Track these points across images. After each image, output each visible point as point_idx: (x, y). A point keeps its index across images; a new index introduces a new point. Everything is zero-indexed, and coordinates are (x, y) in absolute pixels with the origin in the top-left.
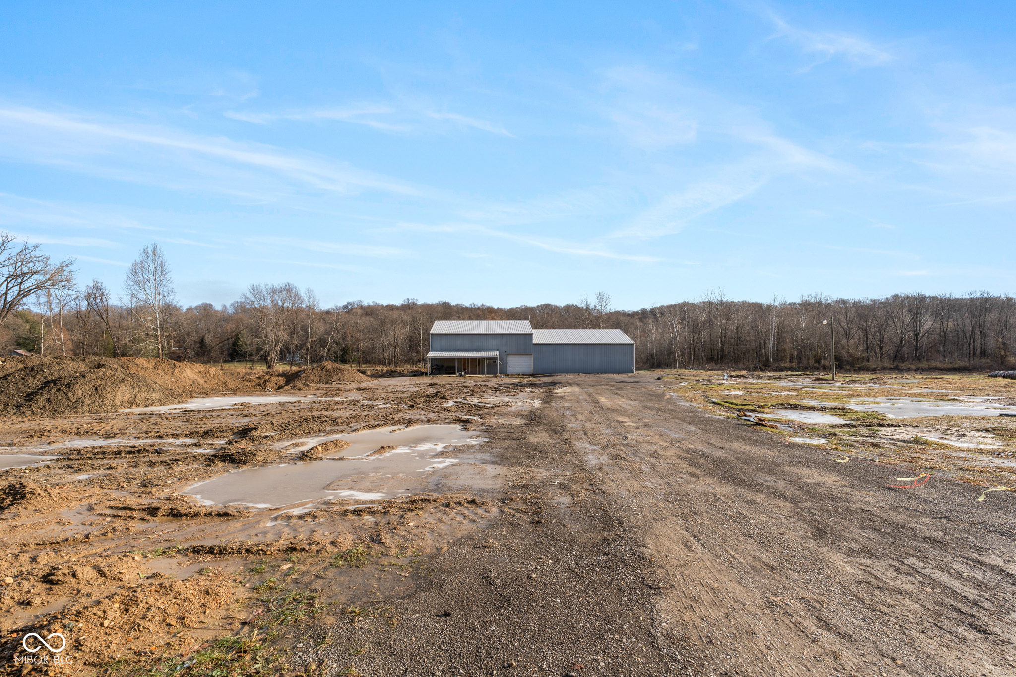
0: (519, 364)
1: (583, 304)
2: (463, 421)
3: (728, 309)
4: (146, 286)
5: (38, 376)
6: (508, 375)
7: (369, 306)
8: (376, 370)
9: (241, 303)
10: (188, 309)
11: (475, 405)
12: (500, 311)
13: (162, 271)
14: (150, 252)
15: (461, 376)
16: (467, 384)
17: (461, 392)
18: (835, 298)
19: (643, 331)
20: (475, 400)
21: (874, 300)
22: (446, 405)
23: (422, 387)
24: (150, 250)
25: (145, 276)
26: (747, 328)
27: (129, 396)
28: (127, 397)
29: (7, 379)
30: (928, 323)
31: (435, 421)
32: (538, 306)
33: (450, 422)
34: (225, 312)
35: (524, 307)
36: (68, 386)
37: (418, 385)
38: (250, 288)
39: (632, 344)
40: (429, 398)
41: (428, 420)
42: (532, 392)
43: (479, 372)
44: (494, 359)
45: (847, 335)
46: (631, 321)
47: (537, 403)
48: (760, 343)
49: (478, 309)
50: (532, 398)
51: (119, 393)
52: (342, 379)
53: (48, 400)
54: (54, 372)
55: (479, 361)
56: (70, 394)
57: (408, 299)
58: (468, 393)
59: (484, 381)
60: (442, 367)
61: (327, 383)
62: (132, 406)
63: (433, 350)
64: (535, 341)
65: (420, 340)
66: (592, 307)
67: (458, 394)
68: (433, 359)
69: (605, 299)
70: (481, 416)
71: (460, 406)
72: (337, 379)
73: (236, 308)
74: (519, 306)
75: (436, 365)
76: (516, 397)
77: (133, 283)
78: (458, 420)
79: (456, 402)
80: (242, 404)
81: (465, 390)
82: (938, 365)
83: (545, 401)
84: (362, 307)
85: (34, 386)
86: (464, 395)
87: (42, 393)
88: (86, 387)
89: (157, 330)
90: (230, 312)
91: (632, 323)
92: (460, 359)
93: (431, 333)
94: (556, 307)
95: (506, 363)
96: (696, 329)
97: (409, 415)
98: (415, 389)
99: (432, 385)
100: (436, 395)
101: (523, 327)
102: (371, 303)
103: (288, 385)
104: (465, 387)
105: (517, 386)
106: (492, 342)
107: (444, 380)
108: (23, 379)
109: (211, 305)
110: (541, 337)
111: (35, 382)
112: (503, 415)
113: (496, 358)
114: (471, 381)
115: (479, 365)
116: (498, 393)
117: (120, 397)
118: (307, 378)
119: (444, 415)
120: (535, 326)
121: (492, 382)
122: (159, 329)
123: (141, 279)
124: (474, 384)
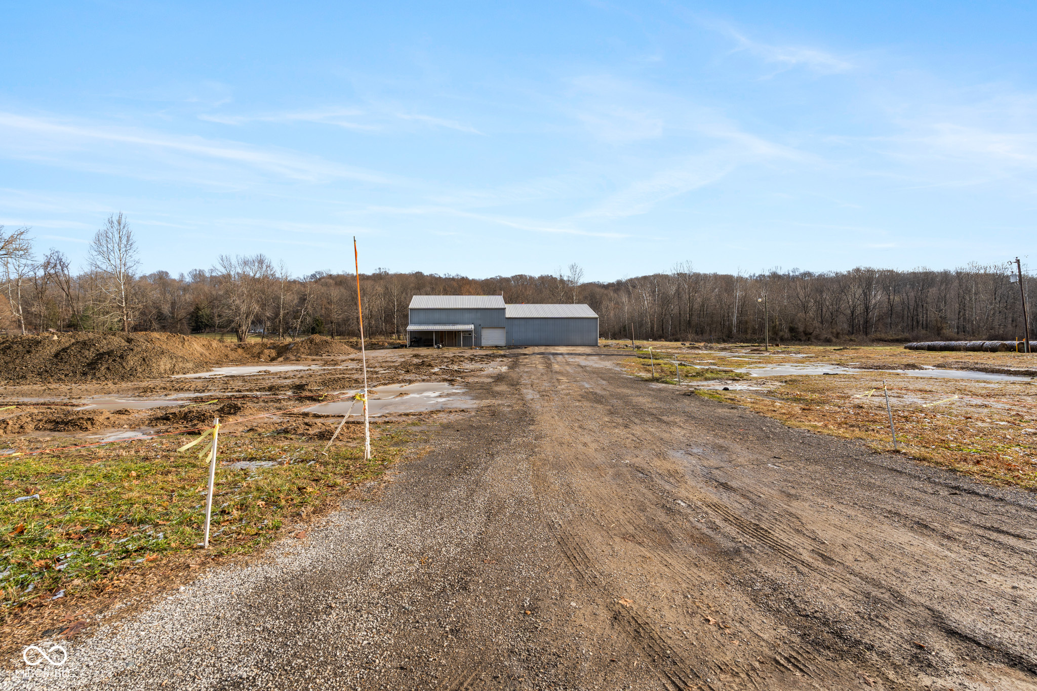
0: (492, 337)
1: (556, 275)
2: (449, 380)
3: (696, 280)
4: (110, 256)
5: (92, 349)
6: (483, 347)
7: (338, 276)
8: (351, 342)
9: (199, 272)
10: (141, 278)
11: (456, 370)
12: (474, 282)
13: (128, 241)
14: (116, 222)
15: (439, 347)
16: (446, 355)
17: (442, 362)
18: (802, 271)
19: (617, 303)
20: (456, 368)
21: (837, 274)
22: (433, 371)
23: (407, 358)
24: (115, 219)
25: (109, 246)
26: (713, 300)
27: (169, 366)
28: (168, 366)
29: (66, 352)
30: (878, 297)
31: (428, 381)
32: (513, 277)
33: (440, 381)
34: (182, 281)
35: (498, 278)
36: (122, 357)
37: (404, 356)
38: (219, 259)
39: (596, 318)
40: (417, 366)
41: (424, 380)
42: (502, 361)
43: (455, 344)
44: (469, 332)
45: (805, 308)
46: (606, 292)
47: (504, 369)
48: (724, 316)
49: (453, 279)
50: (501, 366)
51: (162, 363)
52: (330, 351)
53: (108, 369)
54: (103, 346)
55: (456, 334)
56: (124, 364)
57: (380, 269)
58: (448, 362)
59: (460, 353)
60: (422, 340)
61: (317, 355)
62: (173, 373)
63: (413, 323)
64: (508, 315)
65: (394, 312)
66: (565, 278)
67: (440, 363)
68: (412, 332)
69: (577, 272)
70: (462, 378)
71: (444, 371)
72: (326, 351)
73: (195, 276)
74: (493, 276)
75: (415, 338)
76: (488, 365)
77: (96, 253)
78: (445, 380)
79: (441, 369)
80: (265, 372)
81: (445, 360)
82: (883, 336)
83: (512, 367)
84: (330, 276)
85: (91, 357)
86: (446, 364)
87: (101, 363)
88: (136, 358)
89: (122, 302)
90: (187, 280)
91: (607, 295)
92: (437, 332)
93: (409, 307)
94: (531, 278)
95: (481, 336)
96: (665, 301)
97: (408, 377)
98: (403, 360)
99: (416, 356)
100: (423, 363)
101: (496, 301)
102: (341, 273)
103: (281, 357)
104: (445, 357)
105: (490, 356)
106: (467, 316)
107: (423, 351)
108: (80, 352)
109: (167, 273)
110: (514, 311)
111: (90, 354)
112: (478, 376)
113: (471, 331)
114: (450, 352)
115: (455, 338)
116: (473, 362)
117: (163, 366)
118: (298, 351)
119: (434, 377)
120: (508, 301)
121: (468, 353)
122: (124, 301)
123: (105, 249)
124: (453, 355)
